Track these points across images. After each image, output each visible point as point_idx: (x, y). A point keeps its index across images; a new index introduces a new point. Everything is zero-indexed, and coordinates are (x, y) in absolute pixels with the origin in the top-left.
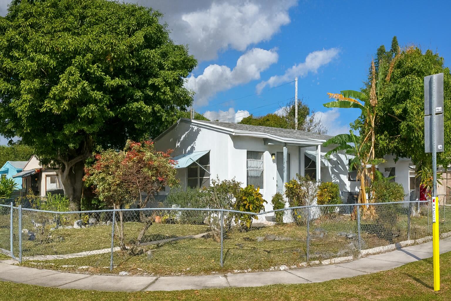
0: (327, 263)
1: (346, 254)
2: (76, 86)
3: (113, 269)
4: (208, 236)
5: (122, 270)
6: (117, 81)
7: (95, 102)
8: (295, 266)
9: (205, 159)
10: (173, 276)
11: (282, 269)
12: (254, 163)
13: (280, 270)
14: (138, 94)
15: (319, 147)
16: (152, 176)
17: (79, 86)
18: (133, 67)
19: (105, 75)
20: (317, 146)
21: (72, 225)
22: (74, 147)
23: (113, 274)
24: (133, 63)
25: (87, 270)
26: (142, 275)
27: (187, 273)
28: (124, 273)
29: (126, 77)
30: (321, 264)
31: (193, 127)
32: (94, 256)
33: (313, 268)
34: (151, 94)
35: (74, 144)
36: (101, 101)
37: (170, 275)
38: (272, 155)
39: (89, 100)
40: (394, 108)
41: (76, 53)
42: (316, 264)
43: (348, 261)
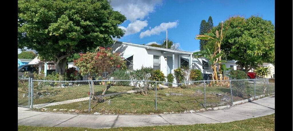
0: (216, 109)
1: (225, 105)
2: (66, 24)
3: (90, 111)
4: (138, 93)
5: (95, 112)
6: (88, 23)
7: (76, 31)
8: (199, 111)
9: (131, 58)
10: (126, 115)
11: (191, 112)
12: (156, 60)
13: (191, 113)
14: (97, 29)
15: (191, 55)
16: (112, 64)
17: (69, 24)
18: (95, 17)
19: (82, 20)
20: (190, 55)
21: (61, 86)
22: (64, 51)
23: (90, 114)
24: (96, 15)
25: (74, 112)
26: (108, 114)
27: (135, 113)
28: (96, 113)
29: (90, 21)
30: (213, 110)
31: (123, 45)
32: (77, 103)
33: (209, 112)
34: (103, 30)
35: (64, 49)
36: (79, 31)
37: (124, 114)
38: (165, 57)
39: (73, 30)
40: (229, 41)
41: (66, 9)
42: (211, 110)
43: (227, 108)
